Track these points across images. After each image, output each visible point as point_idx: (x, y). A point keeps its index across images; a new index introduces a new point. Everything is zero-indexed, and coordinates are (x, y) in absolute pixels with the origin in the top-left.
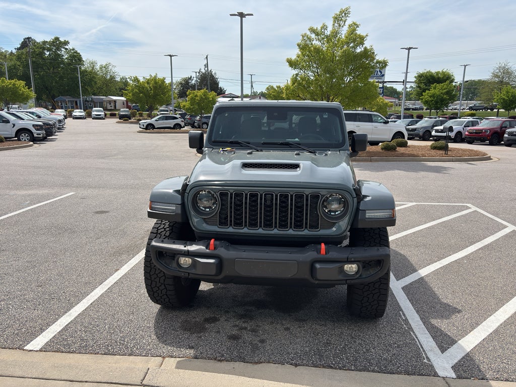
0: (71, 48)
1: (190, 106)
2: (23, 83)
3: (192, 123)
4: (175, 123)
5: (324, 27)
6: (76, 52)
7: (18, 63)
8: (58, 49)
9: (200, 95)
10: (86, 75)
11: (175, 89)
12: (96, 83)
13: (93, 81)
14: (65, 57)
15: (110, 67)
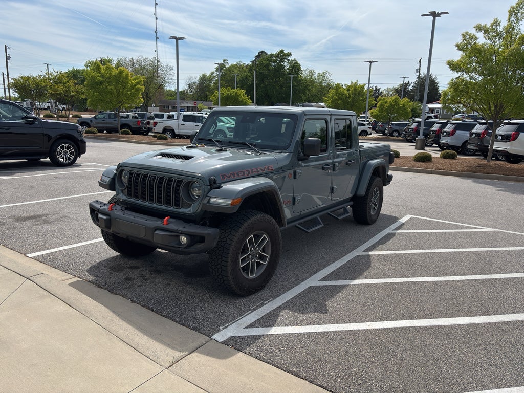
0: (293, 59)
1: (378, 112)
2: (243, 92)
3: (383, 130)
4: (362, 129)
5: (496, 23)
6: (296, 63)
7: (249, 74)
8: (282, 60)
9: (390, 102)
10: (302, 84)
11: (391, 95)
12: (309, 90)
13: (307, 88)
14: (286, 68)
15: (327, 75)
